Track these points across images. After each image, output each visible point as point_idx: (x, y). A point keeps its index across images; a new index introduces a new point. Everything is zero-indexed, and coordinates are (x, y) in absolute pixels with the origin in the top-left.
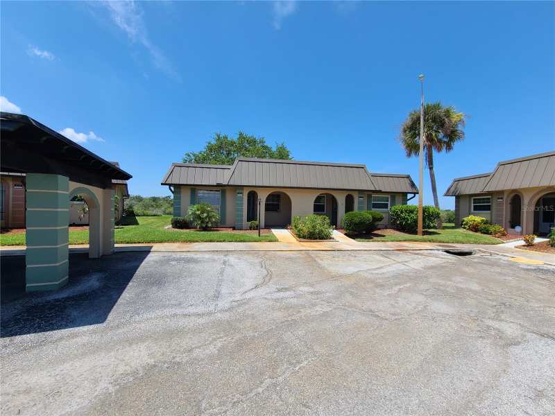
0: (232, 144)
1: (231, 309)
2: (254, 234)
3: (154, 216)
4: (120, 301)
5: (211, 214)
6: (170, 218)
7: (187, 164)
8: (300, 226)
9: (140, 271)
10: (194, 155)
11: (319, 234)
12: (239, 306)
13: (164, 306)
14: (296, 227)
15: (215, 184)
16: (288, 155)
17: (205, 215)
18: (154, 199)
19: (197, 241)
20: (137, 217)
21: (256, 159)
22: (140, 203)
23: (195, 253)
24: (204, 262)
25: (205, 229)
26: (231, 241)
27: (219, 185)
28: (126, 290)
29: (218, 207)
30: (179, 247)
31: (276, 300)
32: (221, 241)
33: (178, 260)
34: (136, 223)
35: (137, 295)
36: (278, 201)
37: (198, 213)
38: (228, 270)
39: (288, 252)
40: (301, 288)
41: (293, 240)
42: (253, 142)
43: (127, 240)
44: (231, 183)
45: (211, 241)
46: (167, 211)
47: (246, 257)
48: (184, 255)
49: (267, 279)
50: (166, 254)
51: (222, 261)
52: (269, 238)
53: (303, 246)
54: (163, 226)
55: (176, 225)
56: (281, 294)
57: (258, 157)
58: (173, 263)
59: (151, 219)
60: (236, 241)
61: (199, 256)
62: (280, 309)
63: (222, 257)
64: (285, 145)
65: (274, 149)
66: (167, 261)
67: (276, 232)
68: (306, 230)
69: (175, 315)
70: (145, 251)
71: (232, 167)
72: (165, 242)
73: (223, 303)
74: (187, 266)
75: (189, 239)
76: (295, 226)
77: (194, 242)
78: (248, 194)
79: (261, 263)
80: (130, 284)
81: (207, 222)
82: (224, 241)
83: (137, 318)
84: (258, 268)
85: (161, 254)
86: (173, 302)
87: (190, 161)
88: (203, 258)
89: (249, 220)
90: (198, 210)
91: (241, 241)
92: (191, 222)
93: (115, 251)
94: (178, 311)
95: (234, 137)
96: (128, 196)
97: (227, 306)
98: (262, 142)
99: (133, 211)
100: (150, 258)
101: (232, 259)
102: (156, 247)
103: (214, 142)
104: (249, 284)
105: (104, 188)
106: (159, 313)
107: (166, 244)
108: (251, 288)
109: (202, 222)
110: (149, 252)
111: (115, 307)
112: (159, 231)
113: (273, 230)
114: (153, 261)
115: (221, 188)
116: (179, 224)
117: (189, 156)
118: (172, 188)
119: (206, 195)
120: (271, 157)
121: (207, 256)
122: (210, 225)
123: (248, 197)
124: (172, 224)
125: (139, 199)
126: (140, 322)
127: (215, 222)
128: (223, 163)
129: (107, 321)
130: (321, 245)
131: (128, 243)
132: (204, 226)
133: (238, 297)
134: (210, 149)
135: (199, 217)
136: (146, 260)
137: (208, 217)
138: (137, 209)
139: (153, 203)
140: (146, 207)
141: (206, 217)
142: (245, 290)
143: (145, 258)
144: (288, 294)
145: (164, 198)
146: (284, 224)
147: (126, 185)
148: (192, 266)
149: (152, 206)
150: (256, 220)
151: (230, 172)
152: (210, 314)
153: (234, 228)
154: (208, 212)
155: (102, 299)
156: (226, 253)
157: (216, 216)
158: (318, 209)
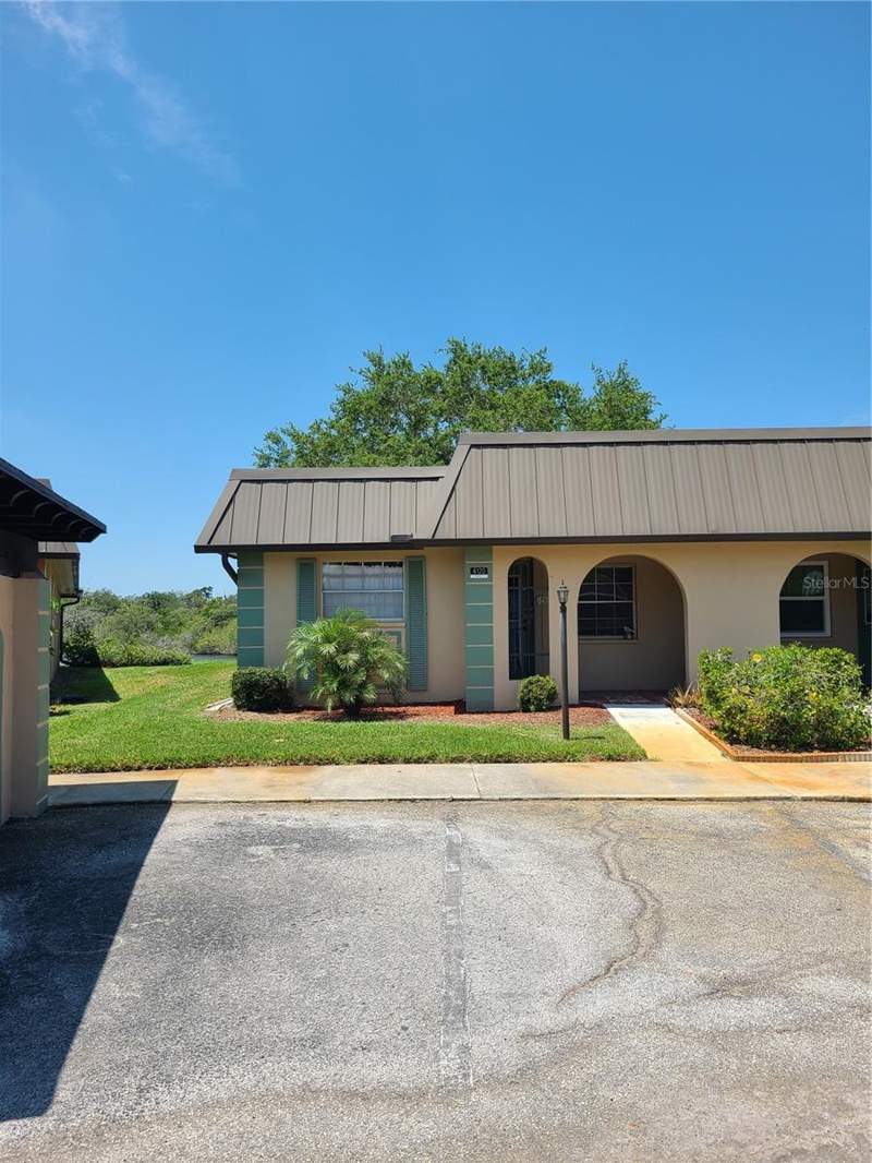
0: (431, 385)
1: (526, 1075)
2: (545, 728)
3: (165, 663)
4: (92, 1016)
5: (375, 653)
6: (226, 672)
7: (273, 470)
8: (733, 697)
9: (146, 886)
10: (296, 437)
11: (819, 725)
12: (559, 1058)
13: (258, 1048)
14: (714, 697)
15: (387, 539)
16: (646, 412)
17: (354, 657)
18: (157, 602)
19: (331, 761)
20: (108, 672)
21: (522, 436)
22: (110, 618)
23: (331, 808)
24: (375, 846)
25: (355, 711)
26: (460, 760)
27: (399, 543)
28: (106, 969)
29: (400, 625)
30: (270, 786)
31: (717, 1038)
32: (418, 761)
33: (279, 839)
34: (107, 693)
35: (154, 991)
36: (628, 592)
37: (329, 649)
38: (475, 884)
39: (701, 808)
40: (812, 984)
41: (710, 752)
42: (507, 372)
43: (88, 758)
44: (446, 533)
45: (382, 760)
46: (201, 644)
47: (530, 825)
48: (293, 818)
49: (645, 930)
50: (227, 814)
51: (443, 847)
52: (608, 747)
53: (755, 778)
54: (201, 701)
55: (249, 697)
56: (732, 1012)
57: (529, 429)
58: (262, 851)
59: (157, 677)
60: (478, 759)
61: (346, 821)
62: (745, 1086)
63: (435, 824)
64: (632, 373)
65: (588, 393)
66: (234, 843)
67: (634, 721)
68: (758, 710)
69: (308, 1092)
70: (152, 802)
71: (446, 473)
72: (218, 763)
73: (493, 1045)
74: (313, 864)
75: (303, 751)
76: (711, 694)
77: (320, 762)
78: (511, 571)
79: (598, 852)
80: (120, 940)
81: (363, 686)
82: (432, 759)
83: (165, 1098)
84: (597, 878)
85: (213, 816)
86: (291, 1028)
87: (281, 461)
88: (368, 829)
89: (515, 674)
90: (327, 640)
91: (497, 759)
92: (302, 687)
93: (51, 802)
94: (320, 1074)
95: (431, 359)
96: (76, 594)
97: (511, 1057)
98: (540, 368)
99: (93, 650)
100: (176, 829)
101: (478, 834)
102: (189, 784)
103: (362, 386)
104: (577, 954)
105: (16, 575)
106: (242, 1076)
107: (220, 773)
108: (591, 971)
109: (343, 685)
110: (164, 805)
111: (77, 1044)
112: (190, 722)
113: (615, 712)
114: (188, 843)
115: (407, 553)
116: (260, 695)
117: (277, 441)
118: (233, 563)
119: (354, 583)
120: (579, 424)
121: (380, 822)
122: (370, 696)
123: (511, 582)
124: (235, 693)
125: (108, 604)
126: (177, 1119)
127: (389, 685)
128: (400, 459)
129: (55, 1108)
130: (833, 774)
131: (88, 770)
132: (349, 697)
133: (545, 1017)
134: (352, 410)
135: (332, 667)
136: (162, 838)
137: (367, 664)
138: (106, 641)
139: (154, 617)
140: (130, 630)
141: (359, 664)
142: (569, 983)
143: (154, 831)
144: (759, 1009)
145: (188, 598)
146: (660, 688)
147: (75, 557)
148: (332, 865)
149: (151, 627)
150: (545, 672)
151: (438, 492)
152: (448, 1093)
153: (461, 707)
154: (363, 646)
155: (27, 1004)
156: (447, 808)
157: (393, 658)
158: (799, 618)
